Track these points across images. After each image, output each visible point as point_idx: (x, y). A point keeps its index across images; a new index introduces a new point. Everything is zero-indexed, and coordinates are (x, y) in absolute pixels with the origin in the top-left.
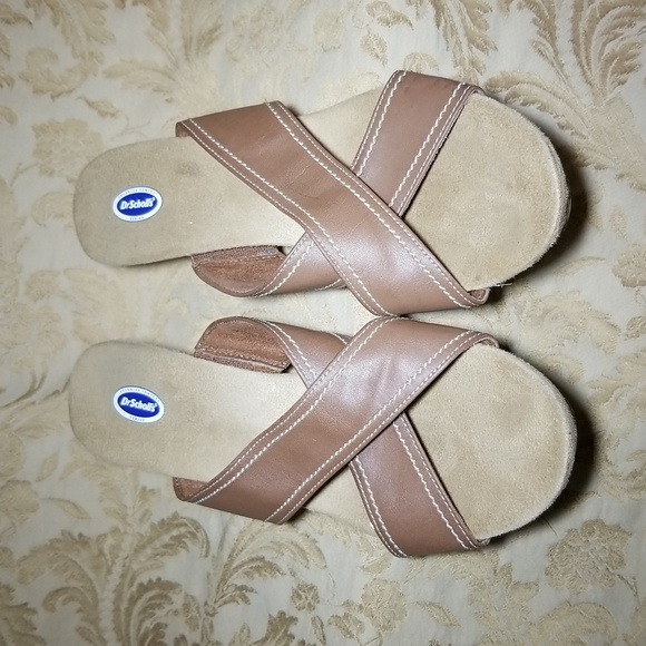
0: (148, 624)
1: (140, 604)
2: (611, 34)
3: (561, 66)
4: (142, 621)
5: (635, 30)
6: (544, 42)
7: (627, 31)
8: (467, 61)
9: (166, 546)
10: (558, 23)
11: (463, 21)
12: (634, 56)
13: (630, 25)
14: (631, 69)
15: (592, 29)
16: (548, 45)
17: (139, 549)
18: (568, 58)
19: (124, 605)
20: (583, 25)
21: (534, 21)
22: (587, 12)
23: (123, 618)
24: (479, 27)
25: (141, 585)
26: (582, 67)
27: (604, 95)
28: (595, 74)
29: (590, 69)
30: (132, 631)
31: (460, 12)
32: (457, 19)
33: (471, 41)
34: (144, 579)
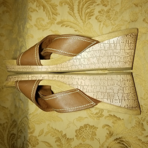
0: (13, 142)
1: (11, 138)
2: (88, 8)
3: (75, 17)
4: (12, 142)
5: (93, 6)
6: (71, 11)
7: (91, 6)
8: (52, 18)
9: (14, 126)
10: (75, 7)
11: (51, 9)
12: (93, 12)
13: (92, 5)
14: (92, 15)
15: (83, 7)
16: (72, 12)
17: (11, 126)
18: (77, 15)
19: (9, 138)
20: (81, 6)
21: (68, 7)
22: (82, 3)
23: (9, 140)
24: (55, 10)
25: (11, 134)
26: (80, 16)
27: (86, 22)
28: (83, 18)
29: (82, 17)
30: (10, 143)
31: (50, 7)
32: (49, 9)
33: (53, 14)
34: (11, 133)
